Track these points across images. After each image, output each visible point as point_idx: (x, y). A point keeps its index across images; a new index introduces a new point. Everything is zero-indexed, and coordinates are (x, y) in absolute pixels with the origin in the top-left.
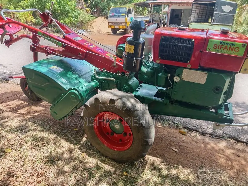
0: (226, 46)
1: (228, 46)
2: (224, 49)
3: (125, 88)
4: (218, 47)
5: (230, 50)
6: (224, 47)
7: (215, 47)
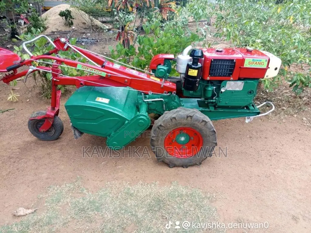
0: (256, 62)
1: (258, 62)
2: (255, 64)
3: (174, 105)
4: (251, 63)
5: (259, 64)
6: (255, 63)
7: (249, 64)
